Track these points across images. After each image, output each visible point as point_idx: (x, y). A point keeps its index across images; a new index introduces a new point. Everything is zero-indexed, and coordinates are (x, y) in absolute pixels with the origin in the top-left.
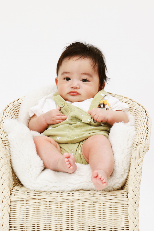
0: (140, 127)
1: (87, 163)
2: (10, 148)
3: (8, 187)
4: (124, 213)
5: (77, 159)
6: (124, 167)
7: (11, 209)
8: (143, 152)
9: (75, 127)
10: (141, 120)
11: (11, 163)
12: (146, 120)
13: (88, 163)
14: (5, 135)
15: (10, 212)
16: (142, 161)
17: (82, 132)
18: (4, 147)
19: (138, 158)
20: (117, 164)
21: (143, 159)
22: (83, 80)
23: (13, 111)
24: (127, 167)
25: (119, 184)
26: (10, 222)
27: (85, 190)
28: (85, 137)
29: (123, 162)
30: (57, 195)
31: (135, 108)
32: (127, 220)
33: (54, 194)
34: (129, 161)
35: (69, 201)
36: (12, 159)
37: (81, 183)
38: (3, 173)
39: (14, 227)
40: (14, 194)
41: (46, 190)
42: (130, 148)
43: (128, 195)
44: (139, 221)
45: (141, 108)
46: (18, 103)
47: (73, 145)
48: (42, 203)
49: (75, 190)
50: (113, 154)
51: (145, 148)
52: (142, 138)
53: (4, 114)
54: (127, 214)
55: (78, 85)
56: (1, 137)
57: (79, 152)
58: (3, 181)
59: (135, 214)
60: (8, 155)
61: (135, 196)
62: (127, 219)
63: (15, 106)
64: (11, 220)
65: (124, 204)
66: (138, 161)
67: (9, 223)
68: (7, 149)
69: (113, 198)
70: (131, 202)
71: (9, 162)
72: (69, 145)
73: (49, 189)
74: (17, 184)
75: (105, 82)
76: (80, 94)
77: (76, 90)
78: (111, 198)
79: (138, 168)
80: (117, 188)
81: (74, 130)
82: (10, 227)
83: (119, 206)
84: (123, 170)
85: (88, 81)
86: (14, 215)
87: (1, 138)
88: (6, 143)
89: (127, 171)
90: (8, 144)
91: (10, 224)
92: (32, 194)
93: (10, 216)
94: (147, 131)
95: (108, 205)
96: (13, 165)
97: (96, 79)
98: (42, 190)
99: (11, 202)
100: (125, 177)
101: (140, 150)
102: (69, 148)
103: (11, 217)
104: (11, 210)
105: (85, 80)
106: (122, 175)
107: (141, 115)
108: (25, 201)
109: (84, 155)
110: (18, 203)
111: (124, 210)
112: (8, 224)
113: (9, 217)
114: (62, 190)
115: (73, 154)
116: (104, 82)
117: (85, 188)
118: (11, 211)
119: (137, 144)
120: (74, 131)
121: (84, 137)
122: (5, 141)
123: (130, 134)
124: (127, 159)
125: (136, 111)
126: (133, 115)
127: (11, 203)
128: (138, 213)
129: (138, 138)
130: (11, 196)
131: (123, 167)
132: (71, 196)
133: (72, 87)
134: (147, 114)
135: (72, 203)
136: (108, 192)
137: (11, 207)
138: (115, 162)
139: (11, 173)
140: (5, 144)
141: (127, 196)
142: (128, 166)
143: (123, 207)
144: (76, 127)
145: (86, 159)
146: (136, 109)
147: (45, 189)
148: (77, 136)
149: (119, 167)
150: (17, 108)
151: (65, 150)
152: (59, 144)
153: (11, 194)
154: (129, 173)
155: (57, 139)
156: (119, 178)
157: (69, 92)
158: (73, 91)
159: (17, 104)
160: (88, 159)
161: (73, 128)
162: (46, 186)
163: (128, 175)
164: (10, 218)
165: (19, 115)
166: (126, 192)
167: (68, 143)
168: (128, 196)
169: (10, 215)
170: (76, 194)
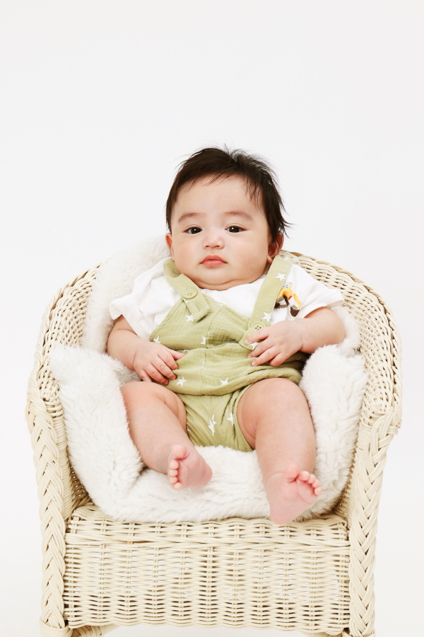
0: (375, 361)
1: (248, 446)
2: (65, 421)
3: (61, 515)
4: (338, 576)
5: (224, 436)
6: (339, 464)
7: (68, 565)
8: (387, 435)
9: (220, 354)
10: (377, 337)
11: (68, 454)
12: (388, 338)
13: (253, 448)
14: (55, 389)
15: (66, 572)
16: (385, 455)
17: (238, 367)
18: (51, 420)
19: (374, 448)
20: (321, 457)
21: (386, 451)
22: (231, 227)
23: (73, 309)
24: (345, 464)
25: (327, 503)
26: (66, 594)
27: (244, 516)
28: (244, 381)
29: (336, 451)
30: (179, 533)
31: (360, 299)
32: (345, 592)
33: (171, 530)
34: (352, 448)
35: (206, 549)
36: (69, 446)
37: (236, 500)
38: (48, 482)
39: (75, 606)
40: (75, 531)
41: (152, 520)
42: (354, 416)
43: (350, 532)
44: (373, 594)
45: (375, 302)
46: (84, 286)
47: (216, 401)
48: (142, 552)
49: (220, 517)
50: (315, 431)
51: (391, 427)
52: (385, 397)
53: (50, 318)
54: (346, 579)
55: (220, 239)
56: (45, 397)
57: (231, 418)
58: (50, 500)
59: (364, 578)
60: (62, 439)
61: (366, 536)
62: (346, 589)
63: (78, 295)
64: (67, 589)
65: (338, 556)
66: (374, 456)
67: (63, 596)
68: (59, 425)
69: (312, 539)
70: (356, 552)
71: (64, 454)
72: (206, 400)
73: (159, 517)
74: (81, 500)
75: (282, 231)
76: (225, 262)
77: (217, 253)
78: (307, 540)
79: (374, 473)
80: (321, 511)
81: (219, 361)
82: (66, 606)
83: (329, 559)
84: (336, 472)
85: (243, 230)
86: (75, 580)
87: (44, 400)
88: (55, 412)
89: (347, 472)
90: (61, 413)
91: (66, 598)
92: (117, 528)
93: (65, 581)
94: (394, 373)
95: (300, 558)
96: (73, 461)
97: (260, 224)
98: (140, 519)
99: (67, 549)
100: (341, 486)
101: (380, 431)
102: (205, 409)
103: (67, 584)
104: (67, 568)
105: (235, 229)
106: (334, 483)
107: (375, 322)
108: (100, 546)
109: (243, 428)
110: (85, 553)
111: (337, 568)
112: (61, 599)
113: (62, 584)
114: (189, 518)
115: (215, 423)
116: (280, 232)
117: (245, 511)
118: (69, 570)
119: (372, 415)
120: (217, 364)
121: (242, 383)
122: (54, 406)
123: (353, 383)
124: (347, 444)
125: (362, 307)
126: (356, 318)
127: (69, 551)
128: (373, 575)
129: (375, 397)
130: (68, 534)
131: (336, 465)
132: (213, 535)
133: (207, 246)
134: (389, 321)
135: (214, 553)
136: (300, 521)
137: (67, 560)
138: (319, 450)
139: (68, 478)
140: (54, 414)
141: (345, 537)
142: (349, 461)
143: (337, 563)
144: (223, 355)
145: (248, 436)
146: (363, 302)
147: (151, 517)
148: (226, 377)
149: (326, 463)
150: (81, 300)
151: (195, 413)
152: (182, 397)
153: (68, 531)
154: (349, 476)
155: (178, 384)
156: (327, 489)
157: (202, 260)
158: (211, 256)
159: (80, 289)
160: (255, 438)
161: (215, 355)
162: (153, 509)
163: (349, 483)
164: (65, 586)
165: (87, 318)
166: (344, 524)
167: (203, 395)
168: (348, 534)
169: (66, 578)
170: (224, 528)
